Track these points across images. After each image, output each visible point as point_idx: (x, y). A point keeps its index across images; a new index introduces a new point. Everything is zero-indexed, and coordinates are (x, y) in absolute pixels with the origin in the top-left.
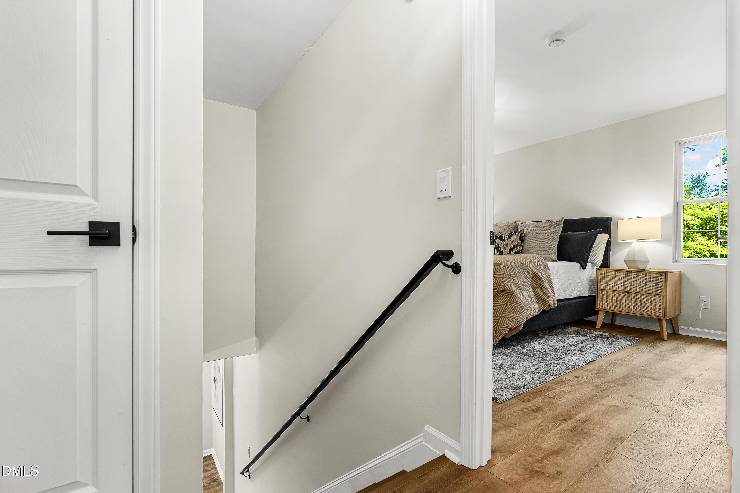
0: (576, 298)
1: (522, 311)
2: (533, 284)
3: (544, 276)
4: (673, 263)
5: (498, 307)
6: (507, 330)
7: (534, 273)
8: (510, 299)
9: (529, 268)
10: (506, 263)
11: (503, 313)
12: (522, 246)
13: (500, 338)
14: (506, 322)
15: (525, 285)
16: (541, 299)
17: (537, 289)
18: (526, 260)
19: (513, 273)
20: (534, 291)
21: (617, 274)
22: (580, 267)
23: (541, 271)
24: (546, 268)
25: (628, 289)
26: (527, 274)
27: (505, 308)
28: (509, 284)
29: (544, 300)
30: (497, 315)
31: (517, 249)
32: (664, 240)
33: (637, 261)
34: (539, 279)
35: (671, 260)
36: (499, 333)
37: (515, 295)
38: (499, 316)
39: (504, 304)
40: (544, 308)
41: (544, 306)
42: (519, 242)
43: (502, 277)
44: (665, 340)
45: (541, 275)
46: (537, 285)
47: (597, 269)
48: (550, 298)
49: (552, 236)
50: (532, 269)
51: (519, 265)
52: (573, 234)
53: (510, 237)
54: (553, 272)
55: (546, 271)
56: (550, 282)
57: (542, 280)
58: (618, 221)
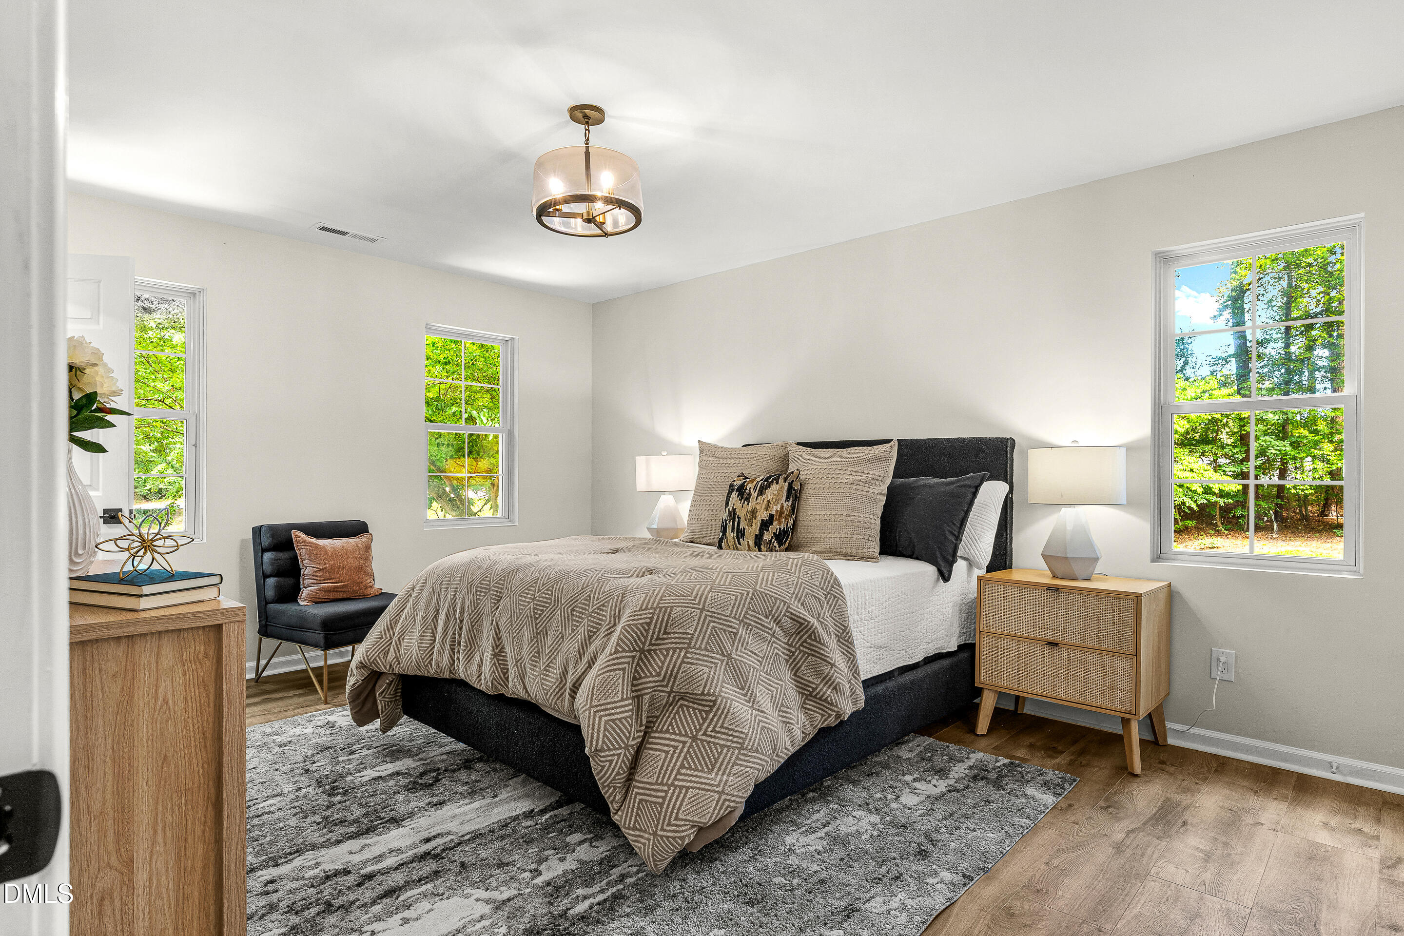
0: (928, 660)
1: (741, 760)
2: (793, 653)
3: (826, 625)
4: (1153, 561)
5: (667, 752)
6: (687, 833)
7: (796, 619)
8: (704, 720)
9: (780, 604)
10: (707, 597)
11: (678, 773)
12: (794, 517)
13: (667, 858)
14: (685, 804)
15: (761, 663)
16: (815, 697)
17: (803, 668)
18: (772, 580)
19: (725, 631)
20: (795, 675)
21: (1025, 594)
22: (936, 577)
23: (819, 609)
24: (835, 597)
25: (1051, 636)
26: (771, 624)
27: (686, 755)
28: (707, 670)
29: (824, 698)
30: (659, 781)
31: (780, 523)
32: (1131, 504)
33: (1072, 558)
34: (810, 637)
35: (1146, 548)
36: (664, 842)
37: (722, 708)
38: (666, 784)
39: (684, 739)
40: (822, 724)
41: (823, 719)
42: (785, 504)
43: (686, 646)
44: (1137, 776)
45: (816, 623)
46: (805, 653)
47: (980, 579)
48: (840, 692)
49: (866, 489)
50: (788, 607)
51: (749, 599)
52: (922, 482)
53: (762, 491)
54: (860, 603)
55: (834, 608)
56: (845, 637)
57: (819, 638)
58: (1031, 452)
